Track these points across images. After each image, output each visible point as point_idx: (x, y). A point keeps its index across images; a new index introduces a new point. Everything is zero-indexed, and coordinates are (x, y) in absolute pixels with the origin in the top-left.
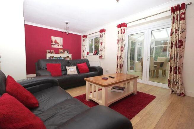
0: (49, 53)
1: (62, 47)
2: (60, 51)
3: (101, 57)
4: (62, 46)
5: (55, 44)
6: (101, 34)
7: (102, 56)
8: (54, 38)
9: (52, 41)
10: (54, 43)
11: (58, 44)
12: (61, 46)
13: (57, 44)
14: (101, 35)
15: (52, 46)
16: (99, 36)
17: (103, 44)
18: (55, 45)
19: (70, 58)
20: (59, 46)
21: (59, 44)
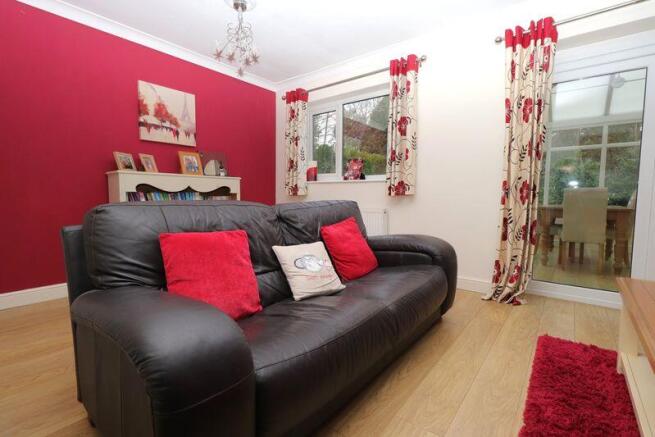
0: (128, 167)
1: (191, 141)
2: (186, 158)
3: (400, 190)
4: (192, 136)
5: (156, 121)
6: (400, 80)
7: (401, 184)
8: (150, 93)
9: (140, 108)
10: (151, 119)
11: (174, 122)
12: (187, 134)
13: (167, 124)
14: (396, 88)
15: (145, 134)
16: (389, 91)
17: (410, 128)
18: (156, 127)
19: (235, 195)
20: (177, 133)
21: (176, 124)
